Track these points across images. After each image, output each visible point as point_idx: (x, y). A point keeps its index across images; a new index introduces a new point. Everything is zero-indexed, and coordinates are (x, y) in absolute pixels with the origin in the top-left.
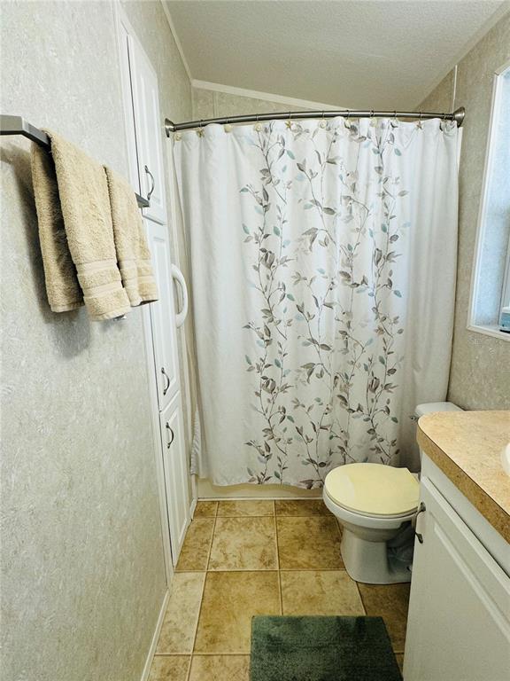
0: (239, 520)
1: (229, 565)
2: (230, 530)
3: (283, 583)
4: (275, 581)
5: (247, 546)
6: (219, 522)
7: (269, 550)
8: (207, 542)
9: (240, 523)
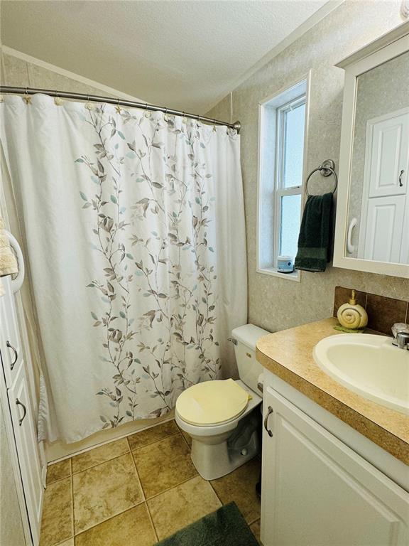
0: (96, 469)
1: (97, 519)
2: (90, 482)
3: (152, 511)
4: (145, 512)
5: (111, 491)
6: (76, 479)
7: (131, 486)
8: (68, 506)
9: (98, 472)
